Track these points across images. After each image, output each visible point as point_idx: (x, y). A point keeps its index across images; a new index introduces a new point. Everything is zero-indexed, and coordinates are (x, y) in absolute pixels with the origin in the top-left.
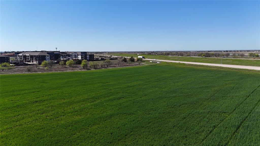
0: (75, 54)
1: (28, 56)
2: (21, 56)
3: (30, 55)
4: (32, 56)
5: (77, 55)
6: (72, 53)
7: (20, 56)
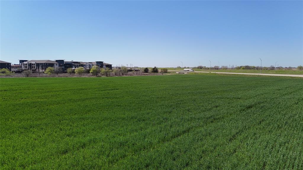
0: (89, 64)
1: (34, 64)
2: (27, 64)
3: (36, 62)
4: (38, 63)
5: (92, 65)
6: (86, 63)
7: (25, 64)
